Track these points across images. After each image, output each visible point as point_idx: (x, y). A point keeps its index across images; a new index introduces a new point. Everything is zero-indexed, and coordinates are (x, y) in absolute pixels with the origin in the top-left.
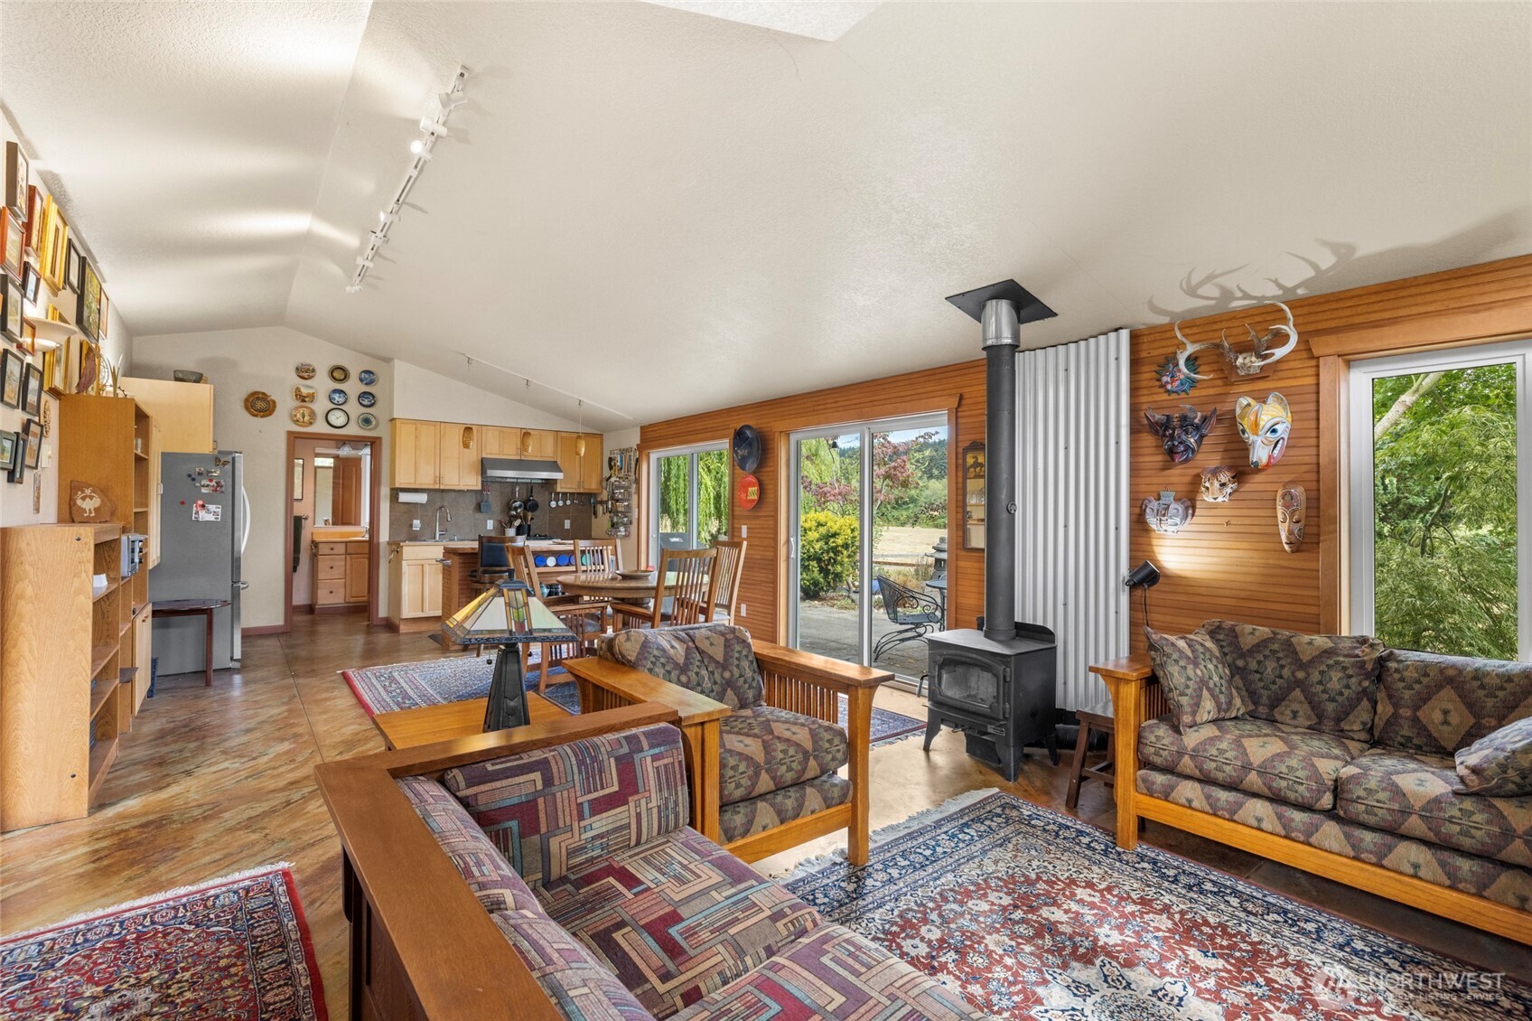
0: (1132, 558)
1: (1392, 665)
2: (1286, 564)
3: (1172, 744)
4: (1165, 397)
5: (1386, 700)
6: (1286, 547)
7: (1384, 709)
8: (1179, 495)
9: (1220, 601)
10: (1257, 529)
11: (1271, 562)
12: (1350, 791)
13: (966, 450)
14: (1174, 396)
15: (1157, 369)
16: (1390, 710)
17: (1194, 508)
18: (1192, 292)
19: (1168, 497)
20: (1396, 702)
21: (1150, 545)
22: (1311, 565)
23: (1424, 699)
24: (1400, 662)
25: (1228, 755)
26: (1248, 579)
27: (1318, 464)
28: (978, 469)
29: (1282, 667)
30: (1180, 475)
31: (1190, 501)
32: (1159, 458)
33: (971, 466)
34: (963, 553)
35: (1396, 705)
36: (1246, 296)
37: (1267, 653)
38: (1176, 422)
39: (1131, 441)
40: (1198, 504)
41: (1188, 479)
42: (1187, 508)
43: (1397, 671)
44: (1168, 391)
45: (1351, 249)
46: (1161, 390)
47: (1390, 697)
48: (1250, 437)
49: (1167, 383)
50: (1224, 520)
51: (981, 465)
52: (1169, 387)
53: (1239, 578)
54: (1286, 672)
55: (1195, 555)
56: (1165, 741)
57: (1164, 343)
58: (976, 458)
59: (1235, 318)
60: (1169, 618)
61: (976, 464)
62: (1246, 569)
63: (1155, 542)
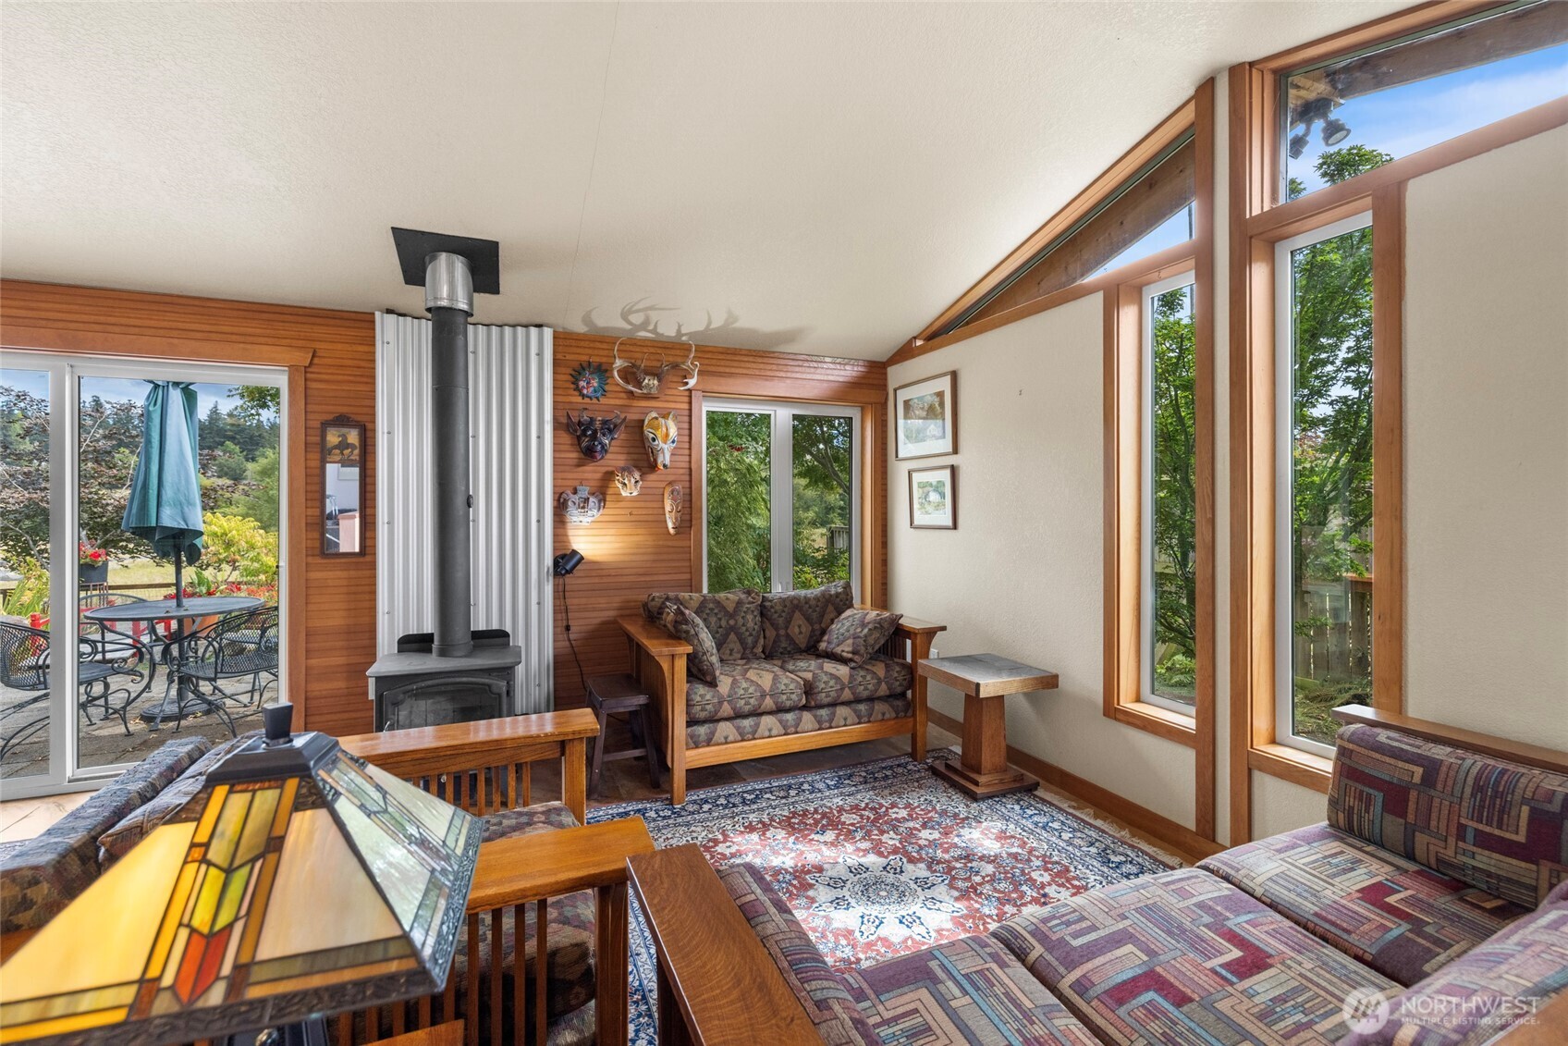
0: (555, 549)
1: (767, 604)
2: (670, 543)
3: (713, 697)
4: (579, 399)
5: (770, 627)
6: (672, 531)
7: (771, 633)
8: (593, 490)
9: (625, 579)
10: (650, 518)
11: (661, 543)
12: (818, 687)
13: (325, 425)
14: (587, 400)
15: (573, 373)
16: (775, 633)
17: (605, 501)
18: (625, 316)
19: (584, 492)
20: (776, 627)
21: (566, 535)
22: (685, 543)
23: (788, 622)
24: (771, 601)
25: (750, 691)
26: (645, 558)
27: (690, 469)
28: (347, 452)
29: (720, 619)
30: (592, 472)
31: (602, 492)
32: (574, 455)
33: (336, 447)
34: (319, 560)
35: (777, 629)
36: (654, 331)
37: (708, 611)
38: (598, 425)
39: (554, 437)
40: (608, 498)
41: (598, 476)
42: (600, 501)
43: (772, 607)
44: (583, 396)
45: (736, 320)
46: (576, 393)
47: (772, 625)
48: (660, 443)
49: (583, 387)
50: (628, 511)
51: (352, 446)
52: (585, 392)
53: (633, 558)
54: (723, 623)
55: (602, 542)
56: (708, 697)
57: (579, 350)
58: (344, 437)
59: (635, 344)
60: (583, 601)
61: (343, 445)
62: (641, 551)
63: (570, 532)
